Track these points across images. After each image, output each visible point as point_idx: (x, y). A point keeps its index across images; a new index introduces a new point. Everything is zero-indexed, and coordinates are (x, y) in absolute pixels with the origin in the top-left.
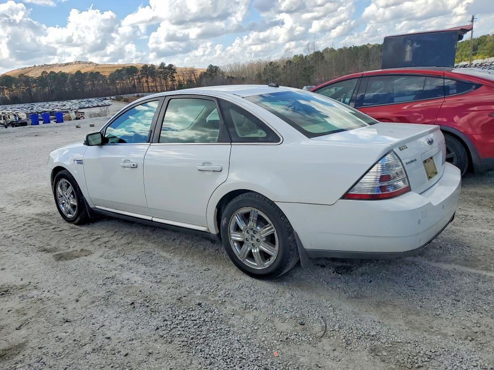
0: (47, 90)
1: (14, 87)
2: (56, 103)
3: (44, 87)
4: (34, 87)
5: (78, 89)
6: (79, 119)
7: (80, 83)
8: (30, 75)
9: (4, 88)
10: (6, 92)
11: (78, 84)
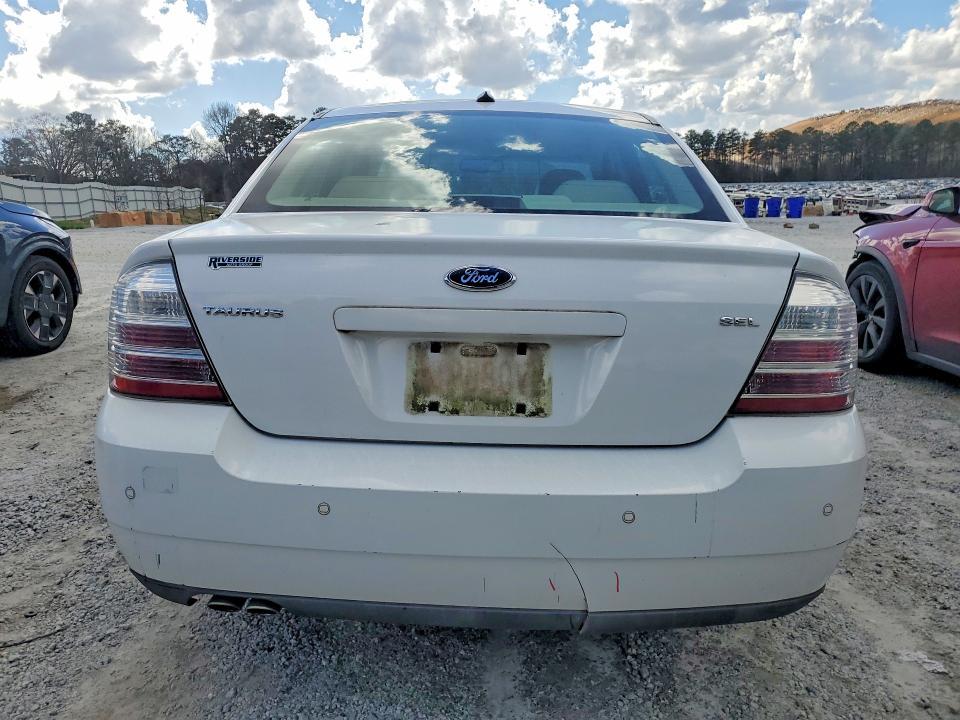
0: (848, 157)
1: (790, 151)
2: (855, 185)
3: (844, 153)
4: (824, 153)
5: (912, 157)
6: (839, 214)
7: (921, 145)
8: (826, 129)
9: (773, 153)
10: (776, 159)
11: (916, 147)
